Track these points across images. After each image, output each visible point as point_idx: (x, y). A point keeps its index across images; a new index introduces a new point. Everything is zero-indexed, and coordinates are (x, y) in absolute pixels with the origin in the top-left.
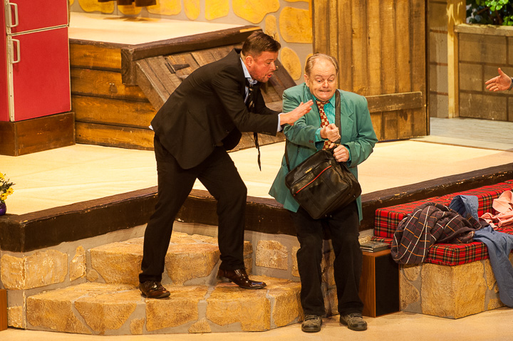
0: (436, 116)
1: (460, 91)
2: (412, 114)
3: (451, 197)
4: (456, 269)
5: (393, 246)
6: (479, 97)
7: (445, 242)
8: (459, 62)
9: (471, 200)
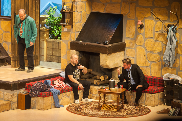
0: (41, 61)
1: (47, 55)
2: (35, 60)
3: (45, 80)
4: (45, 98)
5: (30, 92)
6: (51, 56)
7: (42, 92)
8: (47, 48)
9: (49, 81)
